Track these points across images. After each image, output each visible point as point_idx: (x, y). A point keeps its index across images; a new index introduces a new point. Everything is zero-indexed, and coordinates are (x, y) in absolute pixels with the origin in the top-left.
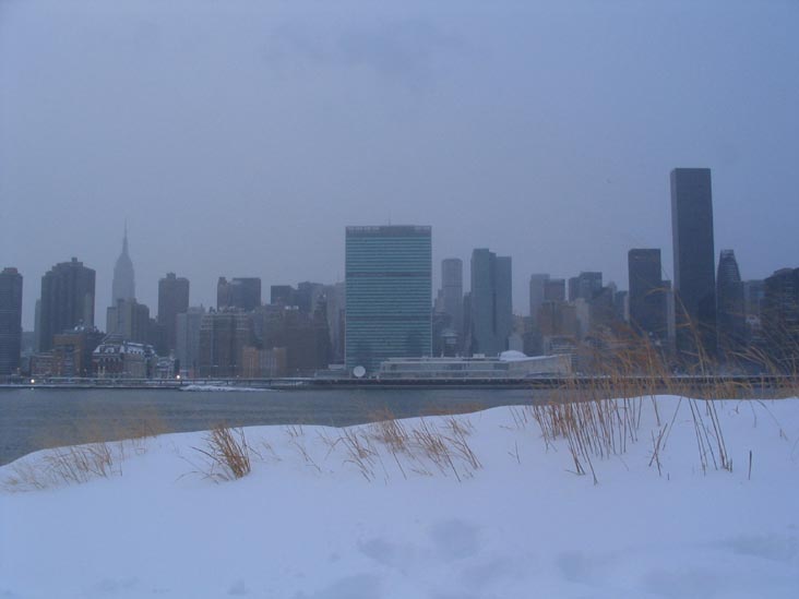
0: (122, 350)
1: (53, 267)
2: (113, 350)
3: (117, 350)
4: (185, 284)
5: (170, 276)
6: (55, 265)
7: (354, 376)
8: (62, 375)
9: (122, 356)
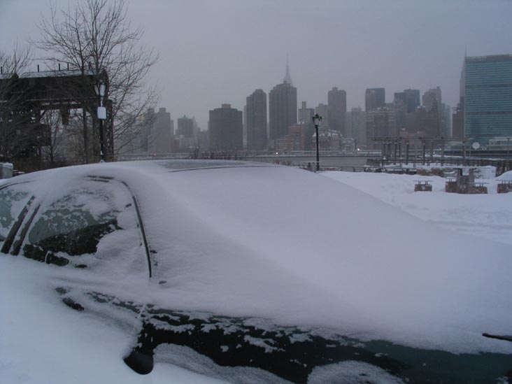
0: (329, 134)
1: (274, 88)
2: (324, 135)
3: (326, 135)
4: (343, 93)
5: (335, 89)
6: (275, 86)
7: (472, 148)
8: (294, 150)
9: (330, 138)
